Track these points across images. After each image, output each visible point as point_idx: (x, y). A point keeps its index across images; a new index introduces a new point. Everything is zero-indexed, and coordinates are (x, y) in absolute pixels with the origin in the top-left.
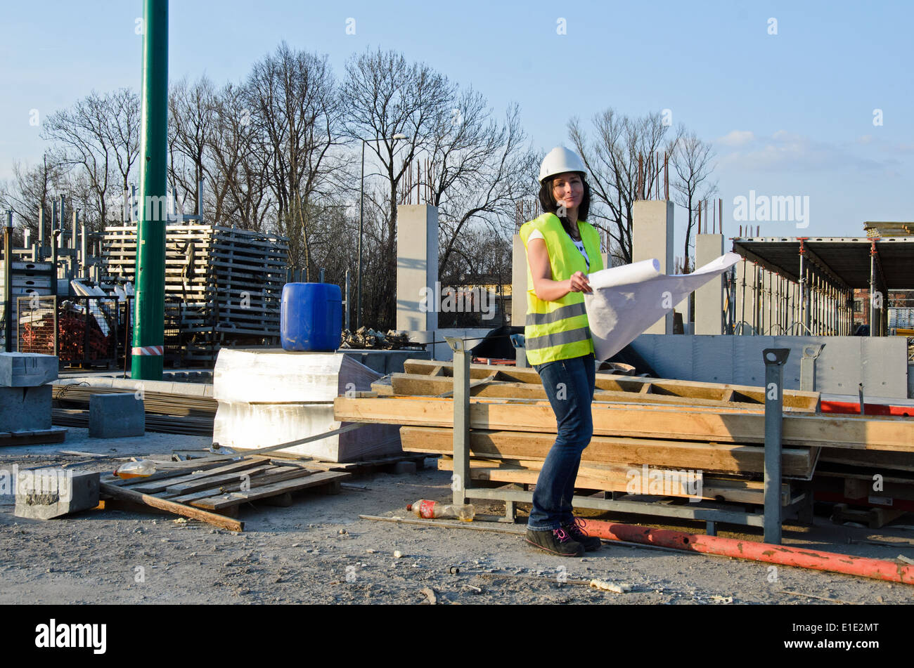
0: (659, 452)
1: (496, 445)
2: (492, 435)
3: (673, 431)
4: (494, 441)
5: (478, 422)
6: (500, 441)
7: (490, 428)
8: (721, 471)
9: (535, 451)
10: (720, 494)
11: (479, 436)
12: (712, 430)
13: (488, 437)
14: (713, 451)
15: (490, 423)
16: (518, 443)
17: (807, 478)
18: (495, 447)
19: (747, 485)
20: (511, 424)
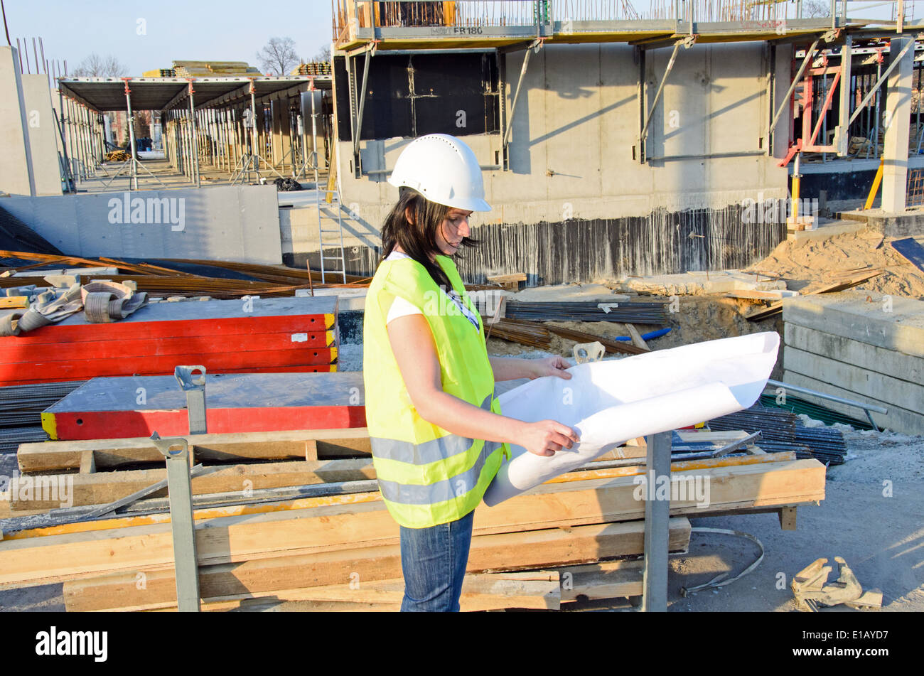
0: (498, 553)
1: (244, 583)
2: (236, 571)
3: (516, 522)
4: (240, 578)
5: (213, 555)
6: (252, 576)
7: (233, 560)
8: (580, 561)
9: (309, 580)
10: (582, 593)
11: (215, 576)
12: (569, 512)
13: (231, 575)
14: (573, 541)
15: (232, 553)
16: (282, 575)
17: (684, 551)
18: (242, 586)
19: (601, 567)
20: (269, 549)
